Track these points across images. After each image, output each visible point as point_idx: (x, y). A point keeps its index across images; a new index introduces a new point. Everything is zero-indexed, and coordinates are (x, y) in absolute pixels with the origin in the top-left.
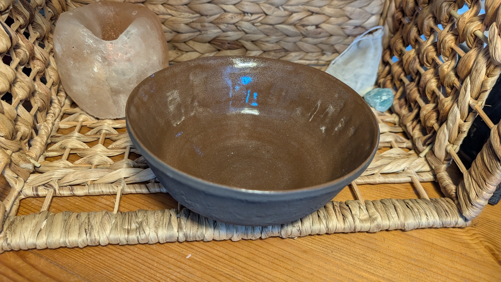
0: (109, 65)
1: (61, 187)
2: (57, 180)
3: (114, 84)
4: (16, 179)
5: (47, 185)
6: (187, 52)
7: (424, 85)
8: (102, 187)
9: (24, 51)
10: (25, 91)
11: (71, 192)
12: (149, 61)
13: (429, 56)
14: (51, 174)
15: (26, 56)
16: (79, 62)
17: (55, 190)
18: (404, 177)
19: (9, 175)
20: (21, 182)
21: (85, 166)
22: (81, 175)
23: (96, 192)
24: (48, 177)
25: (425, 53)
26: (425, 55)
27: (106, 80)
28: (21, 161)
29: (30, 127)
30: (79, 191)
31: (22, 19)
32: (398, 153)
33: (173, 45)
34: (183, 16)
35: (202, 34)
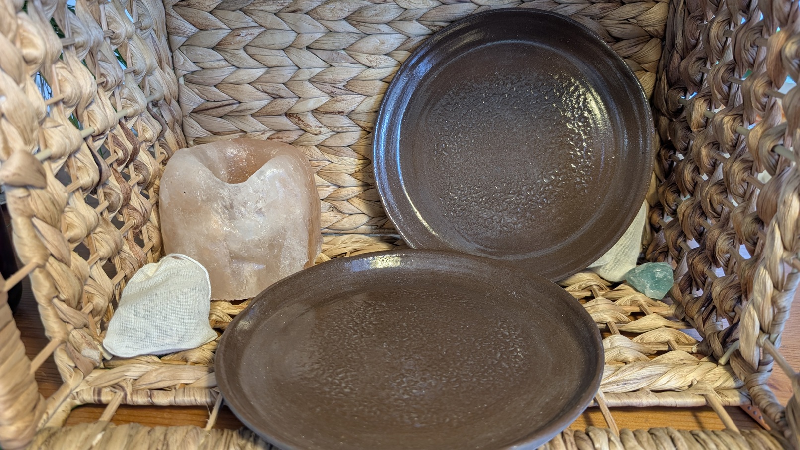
0: (232, 218)
1: (135, 391)
2: (131, 380)
3: (235, 247)
4: (72, 370)
5: (116, 386)
6: (351, 215)
7: (712, 246)
8: (195, 394)
9: (116, 192)
10: (109, 245)
11: (149, 399)
12: (289, 216)
13: (714, 200)
14: (125, 369)
15: (117, 199)
16: (190, 213)
17: (126, 395)
18: (693, 397)
19: (63, 362)
20: (79, 376)
21: (177, 363)
22: (167, 374)
23: (186, 401)
24: (119, 374)
25: (708, 197)
26: (708, 200)
27: (225, 240)
28: (84, 345)
29: (106, 298)
30: (162, 399)
31: (121, 151)
32: (682, 358)
33: (330, 204)
34: (345, 161)
35: (372, 188)
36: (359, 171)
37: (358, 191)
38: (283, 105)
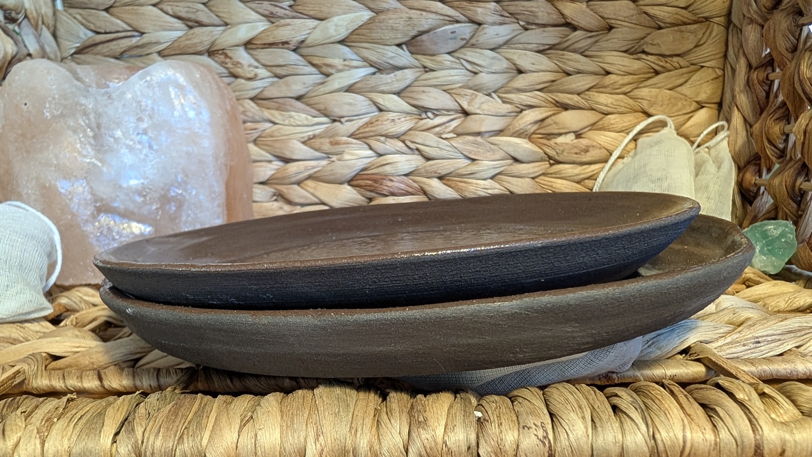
33: (273, 190)
34: (292, 120)
35: (333, 161)
36: (314, 137)
37: (314, 167)
38: (203, 37)
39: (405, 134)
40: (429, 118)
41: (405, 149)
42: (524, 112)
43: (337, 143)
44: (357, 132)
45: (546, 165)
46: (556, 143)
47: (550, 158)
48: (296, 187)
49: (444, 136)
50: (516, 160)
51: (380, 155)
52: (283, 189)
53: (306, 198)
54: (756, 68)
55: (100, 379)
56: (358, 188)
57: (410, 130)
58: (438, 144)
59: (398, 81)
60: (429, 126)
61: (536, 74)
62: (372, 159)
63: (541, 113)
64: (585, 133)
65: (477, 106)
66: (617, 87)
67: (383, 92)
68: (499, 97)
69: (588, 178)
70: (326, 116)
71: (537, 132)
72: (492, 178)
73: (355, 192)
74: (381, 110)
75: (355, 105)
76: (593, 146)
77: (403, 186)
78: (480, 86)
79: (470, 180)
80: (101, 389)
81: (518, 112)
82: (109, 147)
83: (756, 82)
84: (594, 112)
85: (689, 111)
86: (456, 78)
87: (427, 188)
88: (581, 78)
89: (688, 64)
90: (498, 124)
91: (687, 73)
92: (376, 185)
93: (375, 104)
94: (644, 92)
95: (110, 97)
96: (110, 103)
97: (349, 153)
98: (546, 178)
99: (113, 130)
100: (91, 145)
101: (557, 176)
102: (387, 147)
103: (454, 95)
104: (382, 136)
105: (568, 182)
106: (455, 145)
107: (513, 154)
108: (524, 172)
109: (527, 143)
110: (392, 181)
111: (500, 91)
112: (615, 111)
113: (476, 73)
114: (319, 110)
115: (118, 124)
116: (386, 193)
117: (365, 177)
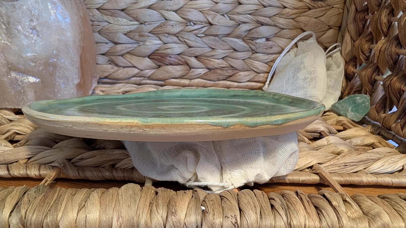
33: (108, 58)
34: (119, 22)
35: (140, 45)
36: (131, 31)
37: (130, 48)
39: (178, 33)
40: (191, 25)
41: (178, 41)
42: (241, 25)
43: (143, 36)
44: (153, 31)
45: (250, 53)
46: (256, 43)
47: (253, 50)
48: (120, 57)
49: (199, 35)
50: (235, 50)
51: (165, 44)
52: (114, 58)
53: (126, 63)
54: (360, 12)
55: (8, 170)
56: (153, 60)
57: (181, 31)
58: (195, 40)
59: (176, 4)
60: (191, 29)
61: (248, 6)
62: (160, 45)
63: (249, 27)
64: (271, 38)
65: (216, 21)
66: (289, 15)
67: (167, 10)
68: (228, 16)
69: (271, 61)
70: (137, 21)
71: (247, 36)
72: (222, 59)
73: (151, 62)
74: (166, 20)
75: (153, 16)
76: (275, 45)
77: (176, 60)
78: (219, 10)
79: (211, 59)
80: (9, 176)
81: (237, 25)
82: (15, 35)
83: (358, 19)
84: (277, 27)
85: (324, 30)
86: (206, 5)
87: (189, 62)
88: (271, 9)
89: (326, 5)
90: (227, 31)
91: (325, 10)
92: (162, 59)
93: (163, 16)
94: (302, 19)
95: (14, 7)
96: (14, 10)
97: (148, 42)
98: (250, 60)
99: (16, 26)
100: (5, 34)
101: (256, 59)
102: (169, 39)
103: (205, 14)
104: (166, 33)
105: (261, 63)
106: (204, 41)
107: (233, 47)
108: (239, 56)
109: (241, 41)
110: (171, 57)
111: (229, 13)
112: (287, 28)
113: (217, 3)
114: (133, 18)
115: (20, 23)
116: (167, 64)
117: (157, 54)
